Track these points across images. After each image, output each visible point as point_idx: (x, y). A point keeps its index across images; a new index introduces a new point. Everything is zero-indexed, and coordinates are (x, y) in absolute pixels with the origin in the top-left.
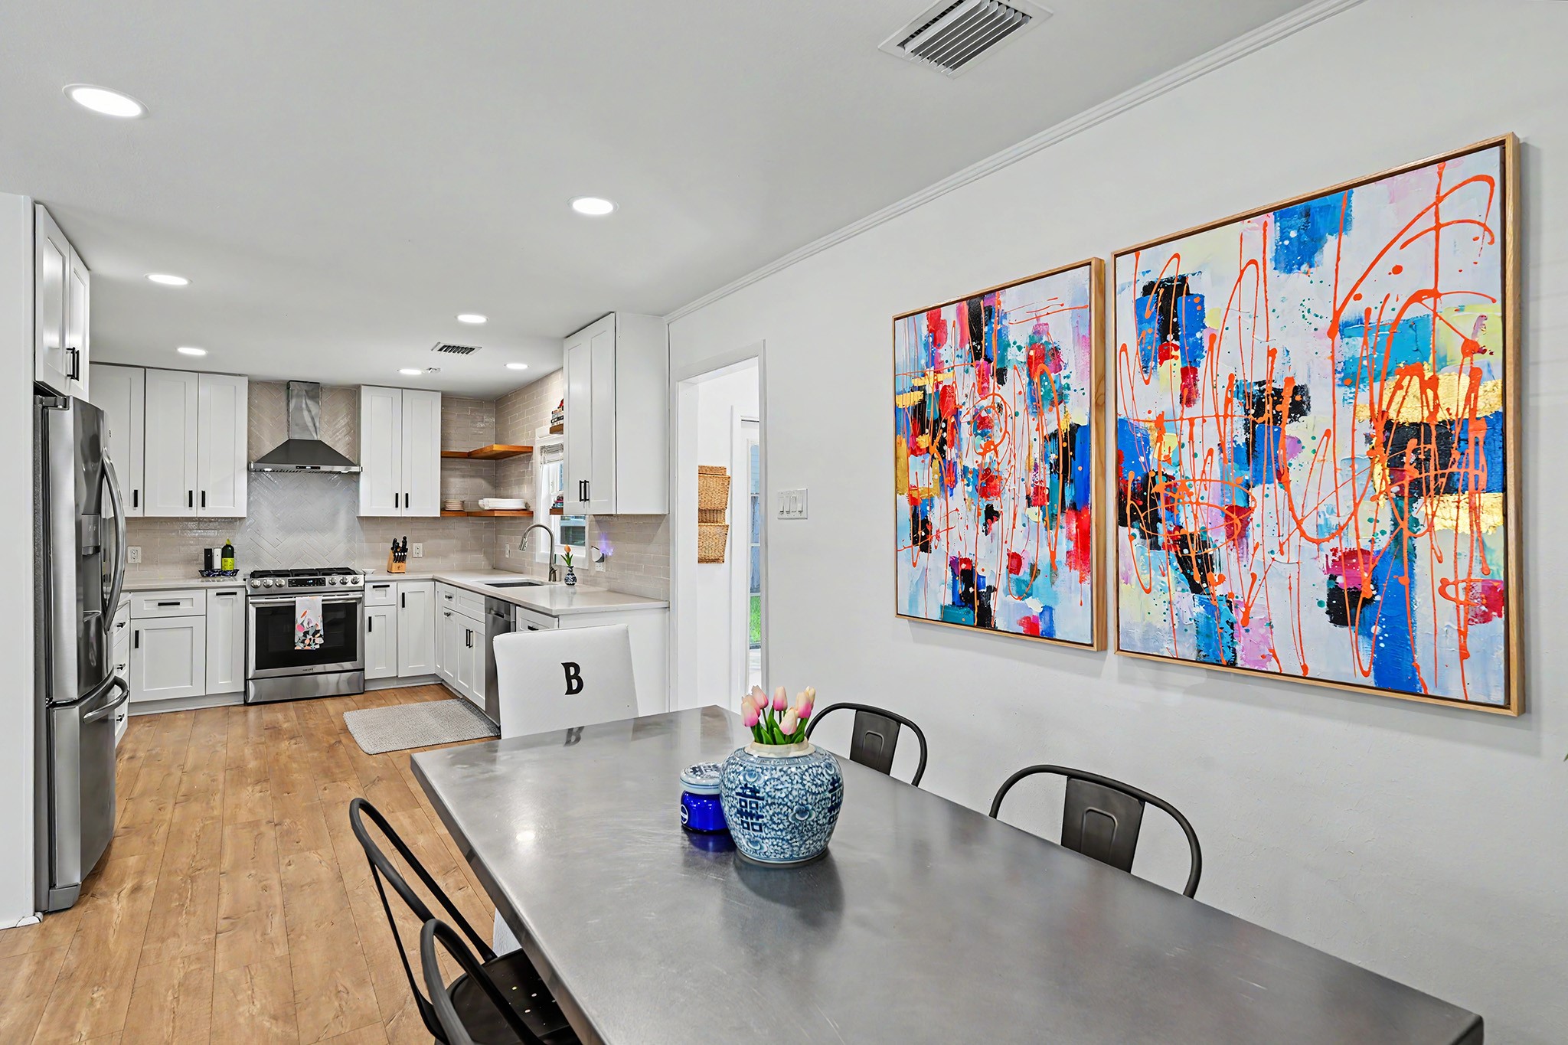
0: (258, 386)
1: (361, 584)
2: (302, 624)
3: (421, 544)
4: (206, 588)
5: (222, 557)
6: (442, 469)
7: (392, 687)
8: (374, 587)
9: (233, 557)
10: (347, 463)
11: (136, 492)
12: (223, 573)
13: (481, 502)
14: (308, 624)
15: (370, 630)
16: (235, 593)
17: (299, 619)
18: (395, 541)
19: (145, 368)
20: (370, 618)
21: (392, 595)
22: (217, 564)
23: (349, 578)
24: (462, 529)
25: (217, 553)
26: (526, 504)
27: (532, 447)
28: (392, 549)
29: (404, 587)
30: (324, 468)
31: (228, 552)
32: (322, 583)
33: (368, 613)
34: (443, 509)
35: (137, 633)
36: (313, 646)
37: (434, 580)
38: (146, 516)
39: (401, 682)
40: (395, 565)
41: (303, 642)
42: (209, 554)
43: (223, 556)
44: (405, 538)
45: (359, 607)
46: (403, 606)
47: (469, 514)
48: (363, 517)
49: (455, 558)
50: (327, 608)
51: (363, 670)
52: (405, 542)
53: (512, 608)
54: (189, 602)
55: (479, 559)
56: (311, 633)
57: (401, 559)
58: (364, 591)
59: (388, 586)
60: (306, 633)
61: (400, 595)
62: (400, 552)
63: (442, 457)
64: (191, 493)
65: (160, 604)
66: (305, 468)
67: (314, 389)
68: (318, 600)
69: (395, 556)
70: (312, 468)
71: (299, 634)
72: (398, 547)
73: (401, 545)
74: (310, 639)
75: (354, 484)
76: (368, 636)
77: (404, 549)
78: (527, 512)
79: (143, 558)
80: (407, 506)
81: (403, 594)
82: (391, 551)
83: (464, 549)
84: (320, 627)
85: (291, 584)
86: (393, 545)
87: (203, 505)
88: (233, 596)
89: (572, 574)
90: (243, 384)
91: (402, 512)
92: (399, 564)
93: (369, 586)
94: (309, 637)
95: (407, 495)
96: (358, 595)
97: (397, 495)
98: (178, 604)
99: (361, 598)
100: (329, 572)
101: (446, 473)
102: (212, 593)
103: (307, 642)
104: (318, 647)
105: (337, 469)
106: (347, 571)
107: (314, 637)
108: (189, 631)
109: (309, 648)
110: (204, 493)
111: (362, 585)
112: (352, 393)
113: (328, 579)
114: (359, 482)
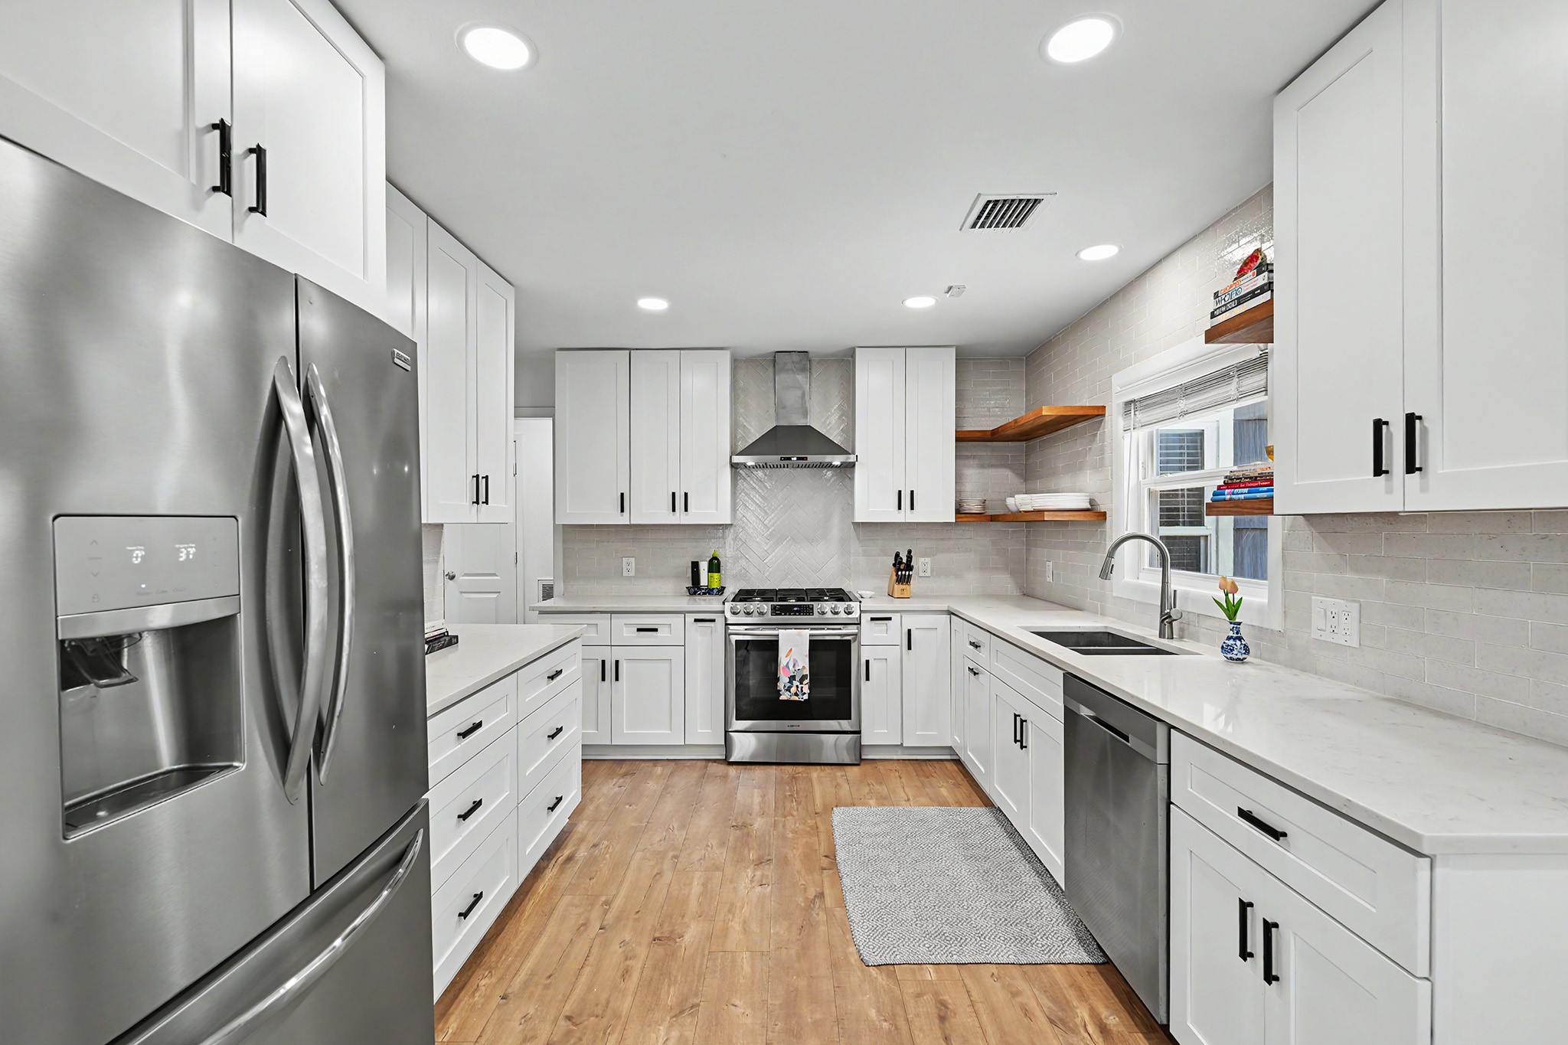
0: (742, 363)
1: (856, 615)
2: (787, 666)
3: (928, 560)
4: (684, 613)
5: (709, 572)
6: (957, 457)
7: (895, 757)
8: (872, 619)
9: (719, 571)
10: (839, 450)
11: (622, 494)
12: (709, 591)
13: (1010, 501)
14: (794, 666)
15: (868, 679)
16: (714, 621)
17: (783, 659)
18: (897, 555)
19: (630, 349)
20: (867, 662)
21: (894, 632)
22: (704, 582)
23: (841, 606)
24: (981, 539)
25: (704, 566)
26: (1092, 502)
27: (1104, 407)
28: (894, 565)
29: (910, 621)
30: (812, 459)
31: (715, 566)
32: (808, 611)
33: (866, 654)
34: (958, 512)
35: (617, 662)
36: (800, 696)
37: (951, 613)
38: (632, 523)
39: (906, 752)
40: (898, 587)
41: (788, 690)
42: (695, 566)
43: (710, 570)
44: (910, 552)
45: (854, 646)
46: (909, 648)
47: (994, 518)
48: (859, 523)
49: (973, 579)
50: (815, 646)
51: (859, 732)
52: (910, 558)
53: (1161, 731)
54: (667, 629)
55: (1004, 582)
56: (798, 679)
57: (904, 580)
58: (860, 624)
59: (890, 619)
60: (792, 678)
61: (905, 631)
62: (903, 569)
63: (958, 440)
64: (674, 494)
65: (639, 630)
66: (790, 459)
67: (802, 359)
68: (806, 634)
69: (897, 575)
70: (798, 459)
71: (784, 680)
72: (901, 563)
73: (904, 561)
74: (797, 686)
75: (847, 480)
76: (864, 685)
77: (909, 567)
78: (1096, 515)
79: (637, 570)
80: (912, 508)
81: (909, 631)
82: (892, 569)
83: (984, 567)
84: (807, 672)
85: (776, 611)
86: (896, 560)
87: (686, 510)
88: (712, 624)
89: (1240, 639)
90: (725, 360)
91: (906, 516)
92: (903, 587)
93: (866, 618)
94: (796, 683)
95: (912, 492)
96: (853, 630)
97: (900, 492)
98: (656, 630)
99: (856, 635)
100: (819, 595)
101: (961, 462)
102: (690, 618)
103: (793, 690)
104: (806, 697)
105: (828, 459)
106: (839, 595)
107: (801, 683)
108: (666, 665)
109: (796, 698)
110: (686, 494)
111: (858, 616)
112: (844, 362)
113: (817, 606)
114: (853, 478)
